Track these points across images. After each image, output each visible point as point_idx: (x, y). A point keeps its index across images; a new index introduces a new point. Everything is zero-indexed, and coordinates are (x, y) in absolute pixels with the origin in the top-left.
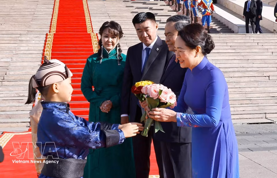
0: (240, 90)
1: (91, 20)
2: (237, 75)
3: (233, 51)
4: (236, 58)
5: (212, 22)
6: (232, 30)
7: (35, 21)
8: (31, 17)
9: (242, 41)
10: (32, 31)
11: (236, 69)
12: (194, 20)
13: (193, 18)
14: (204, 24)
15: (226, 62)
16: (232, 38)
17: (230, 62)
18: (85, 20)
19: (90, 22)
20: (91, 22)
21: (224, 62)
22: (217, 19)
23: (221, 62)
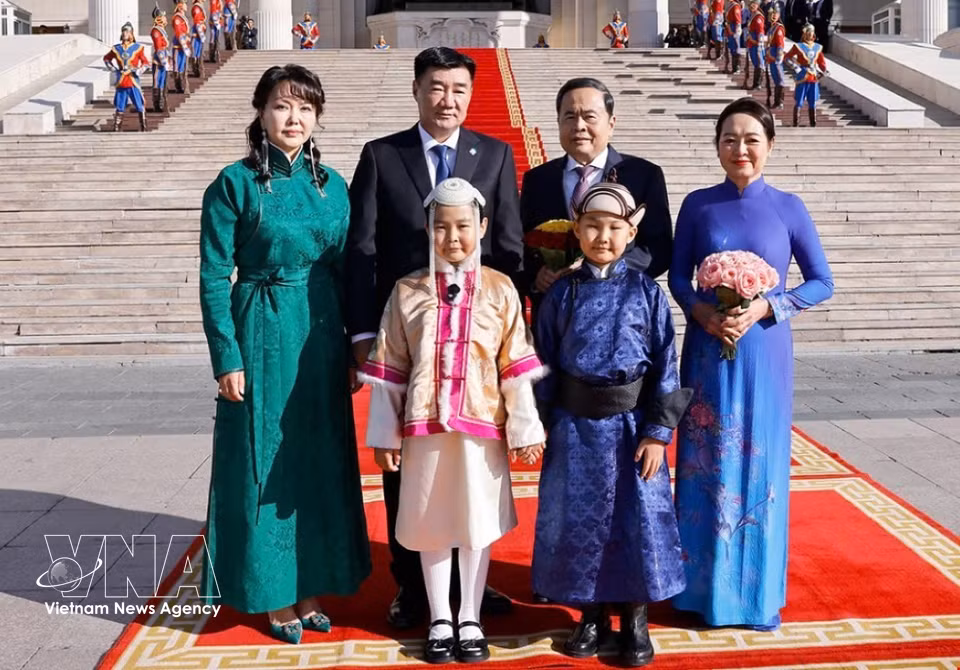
0: (900, 267)
1: (518, 96)
2: (892, 229)
3: (879, 171)
4: (885, 187)
5: (821, 98)
6: (871, 118)
7: (385, 100)
8: (374, 90)
9: (900, 146)
10: (377, 124)
11: (888, 216)
12: (773, 94)
13: (773, 90)
14: (802, 102)
15: (861, 197)
16: (873, 139)
17: (871, 197)
18: (502, 95)
19: (516, 100)
20: (519, 101)
21: (856, 197)
22: (831, 92)
23: (848, 198)
